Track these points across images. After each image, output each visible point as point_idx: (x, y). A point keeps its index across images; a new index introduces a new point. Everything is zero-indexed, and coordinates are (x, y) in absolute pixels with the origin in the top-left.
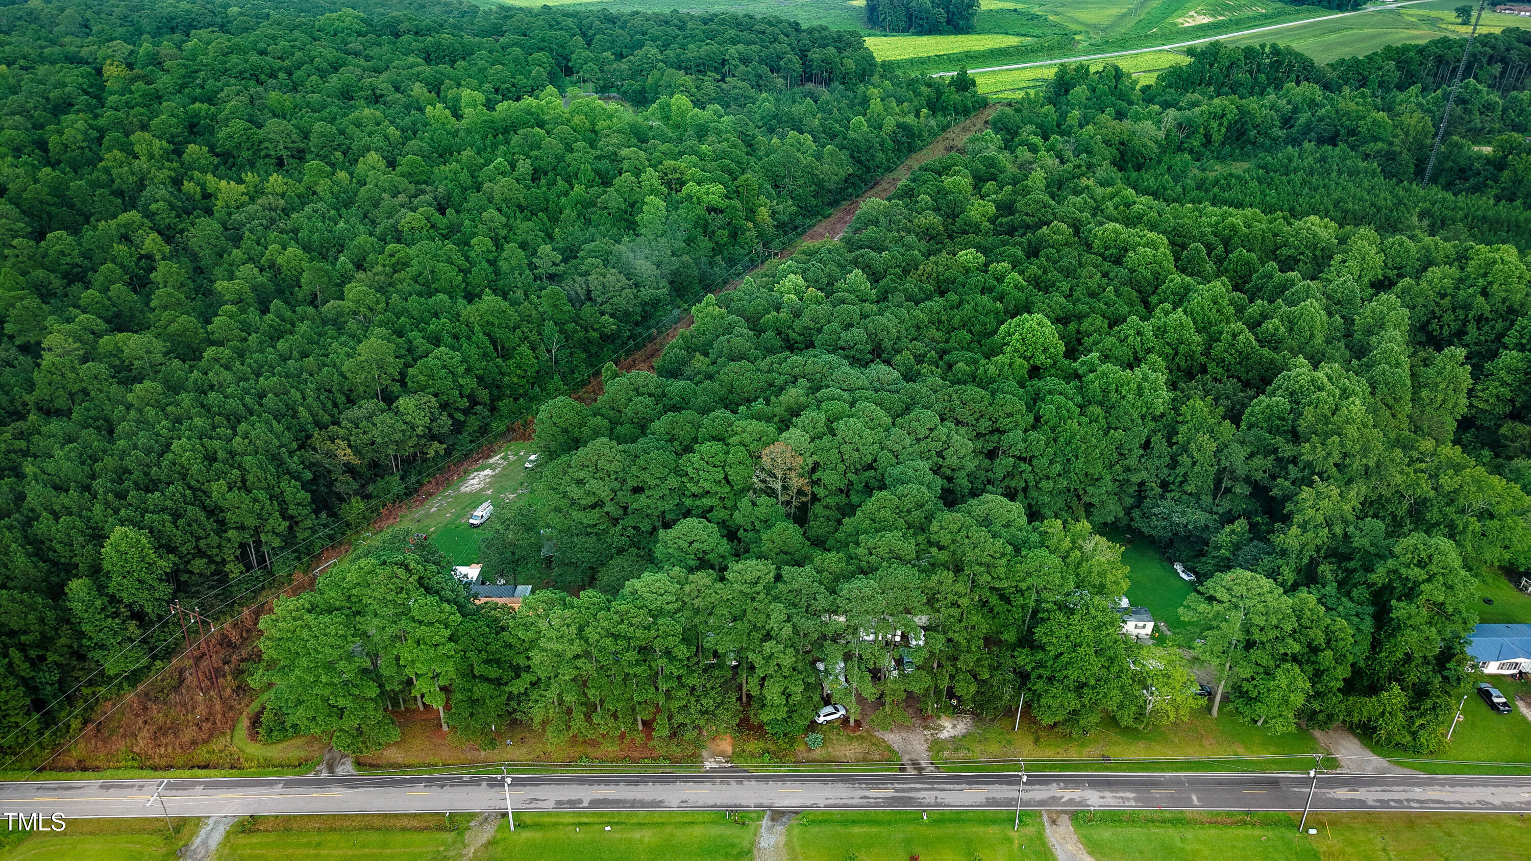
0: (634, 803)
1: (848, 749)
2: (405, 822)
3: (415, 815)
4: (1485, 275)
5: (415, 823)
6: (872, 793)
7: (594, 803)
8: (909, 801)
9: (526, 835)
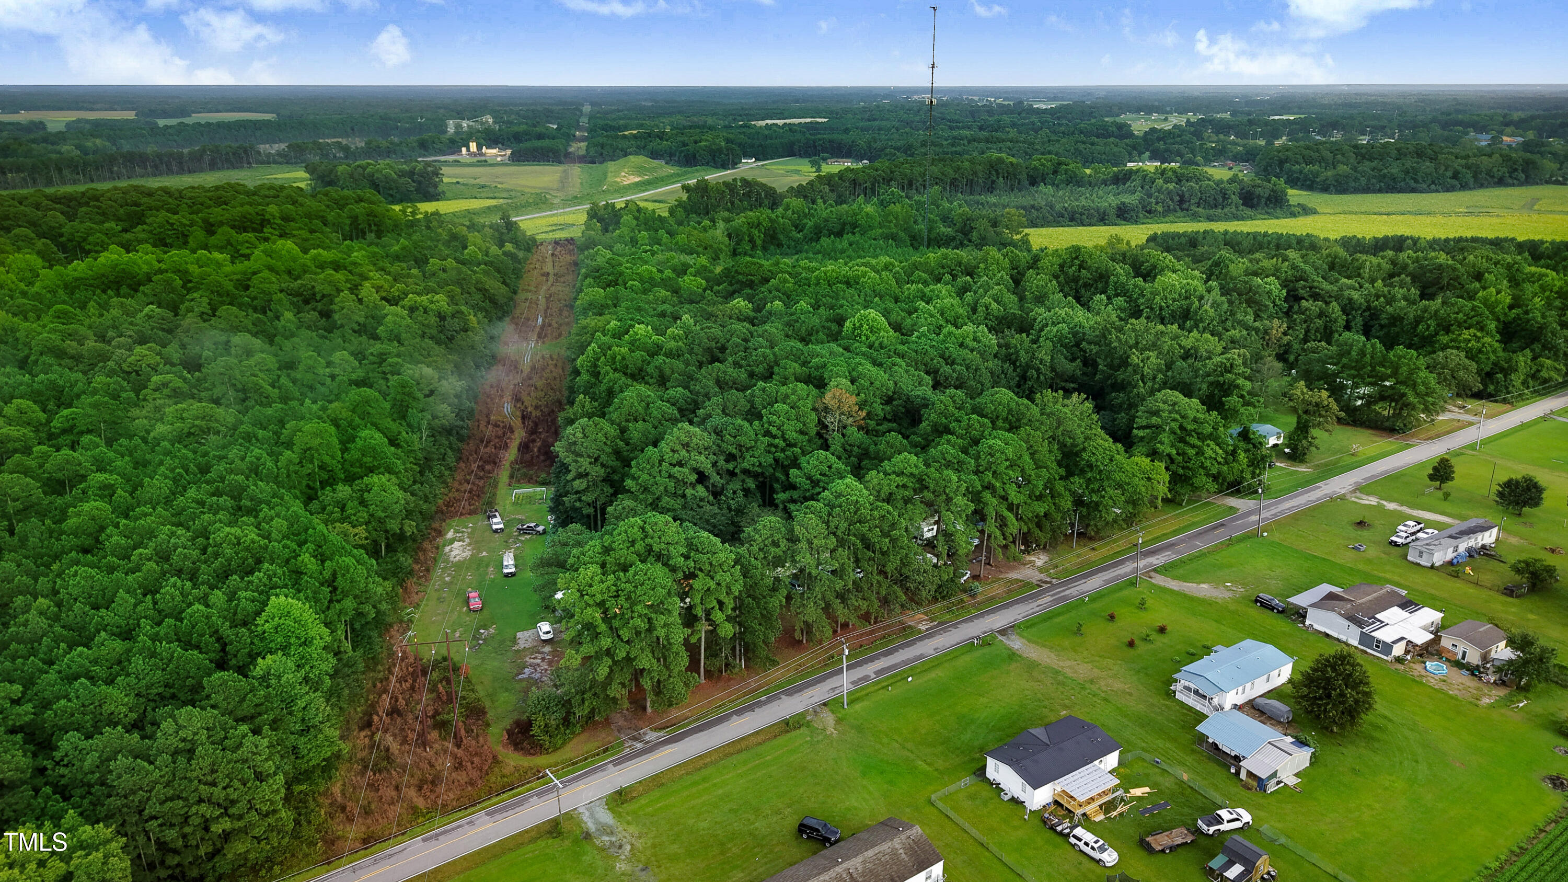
0: (905, 663)
1: (997, 589)
2: (754, 740)
3: (757, 732)
4: (1077, 258)
5: (760, 738)
6: (1039, 602)
7: (878, 673)
8: (1065, 598)
9: (858, 707)
